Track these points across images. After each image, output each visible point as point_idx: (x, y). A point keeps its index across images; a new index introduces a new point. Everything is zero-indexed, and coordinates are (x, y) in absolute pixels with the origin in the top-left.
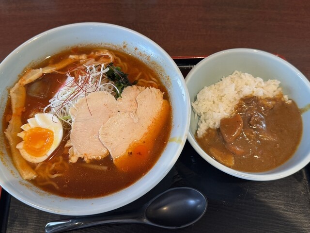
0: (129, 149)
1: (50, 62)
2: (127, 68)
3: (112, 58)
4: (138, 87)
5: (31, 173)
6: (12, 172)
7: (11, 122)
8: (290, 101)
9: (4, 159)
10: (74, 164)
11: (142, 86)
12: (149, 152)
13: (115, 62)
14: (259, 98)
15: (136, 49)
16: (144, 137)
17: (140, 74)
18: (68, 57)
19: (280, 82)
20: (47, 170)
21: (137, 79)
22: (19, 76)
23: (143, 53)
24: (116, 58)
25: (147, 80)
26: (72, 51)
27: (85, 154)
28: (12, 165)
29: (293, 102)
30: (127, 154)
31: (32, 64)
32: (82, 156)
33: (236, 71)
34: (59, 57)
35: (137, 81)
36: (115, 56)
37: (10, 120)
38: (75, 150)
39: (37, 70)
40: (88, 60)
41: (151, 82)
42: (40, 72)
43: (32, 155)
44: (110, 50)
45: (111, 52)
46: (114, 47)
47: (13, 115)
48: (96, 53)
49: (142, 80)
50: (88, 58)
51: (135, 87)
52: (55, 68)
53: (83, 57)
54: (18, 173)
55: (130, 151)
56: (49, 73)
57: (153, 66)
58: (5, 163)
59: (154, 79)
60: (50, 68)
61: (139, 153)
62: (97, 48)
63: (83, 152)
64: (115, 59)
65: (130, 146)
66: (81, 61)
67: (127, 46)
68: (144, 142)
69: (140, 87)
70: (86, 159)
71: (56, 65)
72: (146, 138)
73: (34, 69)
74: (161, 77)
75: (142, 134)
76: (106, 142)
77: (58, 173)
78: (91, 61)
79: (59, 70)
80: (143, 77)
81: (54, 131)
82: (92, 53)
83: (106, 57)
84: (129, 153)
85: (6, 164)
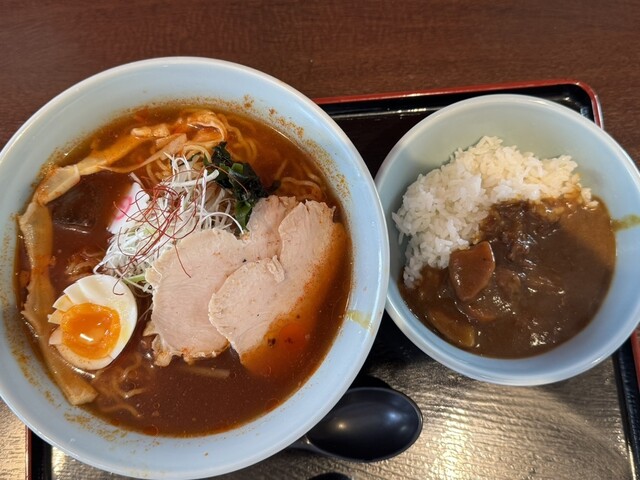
0: (269, 332)
1: (93, 145)
2: (255, 152)
3: (222, 130)
4: (281, 198)
5: (85, 390)
6: (48, 395)
7: (30, 288)
8: (595, 203)
9: (29, 371)
10: (164, 369)
11: (290, 195)
12: (307, 337)
13: (230, 138)
14: (531, 202)
15: (272, 112)
16: (298, 307)
17: (283, 166)
18: (129, 133)
19: (576, 165)
20: (114, 383)
21: (277, 176)
22: (32, 185)
23: (287, 121)
24: (231, 129)
25: (298, 179)
26: (135, 117)
27: (185, 349)
28: (47, 380)
29: (602, 205)
30: (265, 343)
31: (55, 155)
32: (179, 354)
33: (486, 138)
34: (112, 133)
35: (279, 182)
36: (228, 125)
37: (28, 284)
38: (163, 342)
39: (69, 169)
40: (173, 139)
41: (307, 183)
42: (75, 172)
43: (83, 355)
44: (217, 112)
45: (220, 115)
46: (225, 106)
47: (33, 272)
48: (189, 119)
49: (289, 179)
50: (173, 131)
51: (274, 199)
52: (105, 162)
53: (162, 131)
54: (60, 394)
55: (271, 337)
56: (94, 174)
57: (309, 149)
58: (32, 379)
59: (313, 177)
60: (95, 161)
61: (289, 340)
62: (189, 107)
63: (181, 346)
64: (229, 133)
65: (271, 327)
66: (158, 141)
67: (253, 104)
68: (298, 317)
69: (284, 198)
70: (186, 359)
71: (107, 152)
72: (302, 308)
73: (63, 167)
74: (328, 173)
75: (294, 300)
76: (224, 327)
77: (137, 388)
78: (178, 140)
79: (114, 164)
80: (289, 171)
81: (118, 310)
82: (180, 121)
83: (210, 129)
84: (269, 341)
85: (35, 380)
